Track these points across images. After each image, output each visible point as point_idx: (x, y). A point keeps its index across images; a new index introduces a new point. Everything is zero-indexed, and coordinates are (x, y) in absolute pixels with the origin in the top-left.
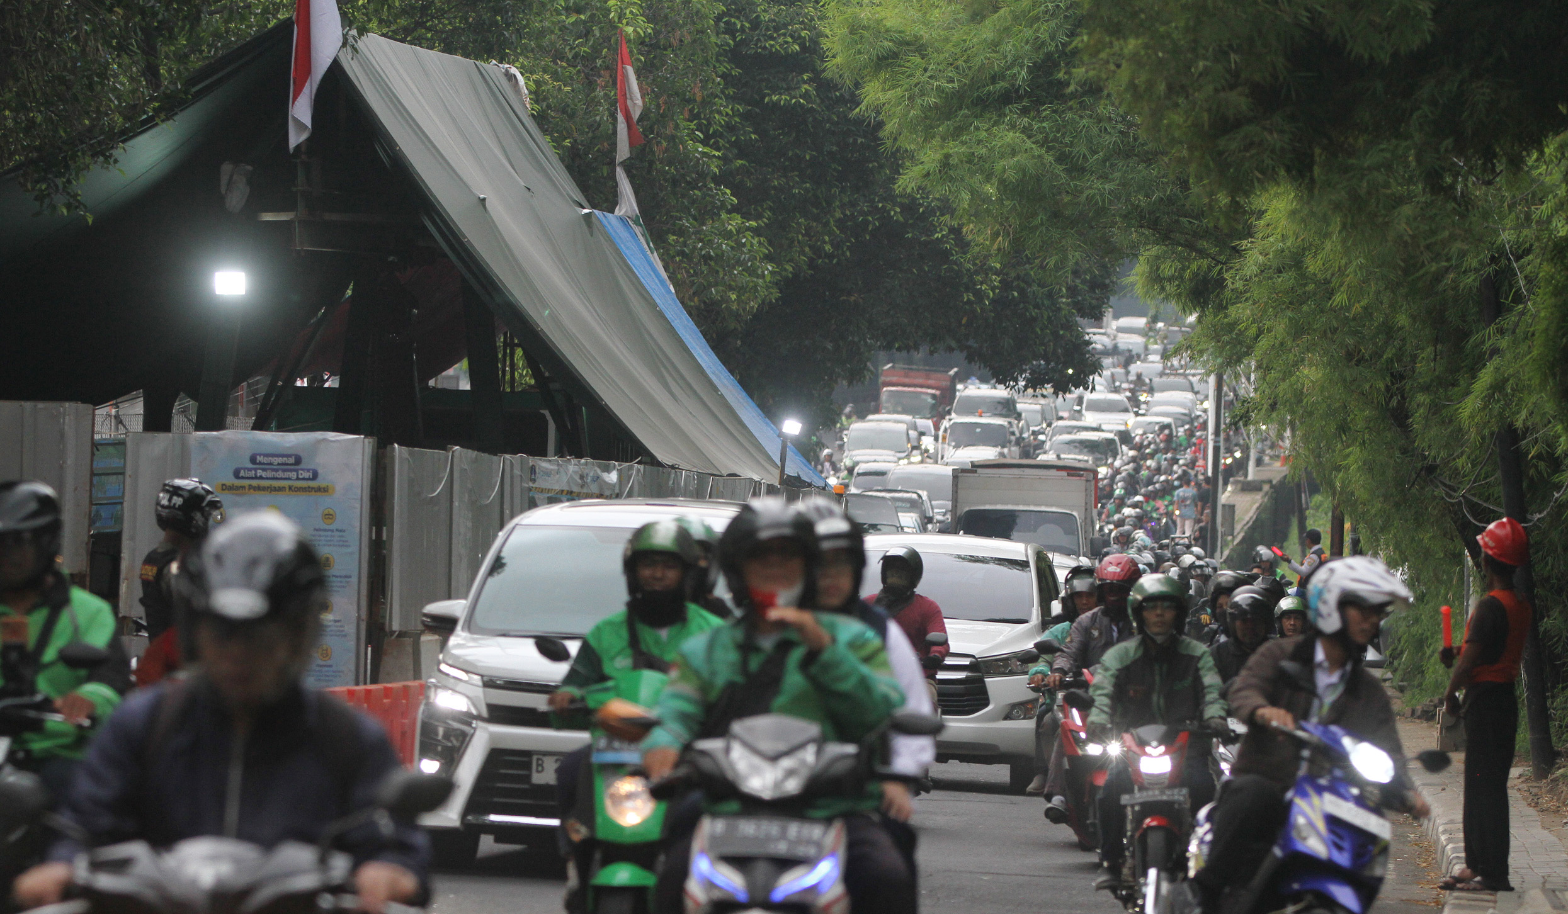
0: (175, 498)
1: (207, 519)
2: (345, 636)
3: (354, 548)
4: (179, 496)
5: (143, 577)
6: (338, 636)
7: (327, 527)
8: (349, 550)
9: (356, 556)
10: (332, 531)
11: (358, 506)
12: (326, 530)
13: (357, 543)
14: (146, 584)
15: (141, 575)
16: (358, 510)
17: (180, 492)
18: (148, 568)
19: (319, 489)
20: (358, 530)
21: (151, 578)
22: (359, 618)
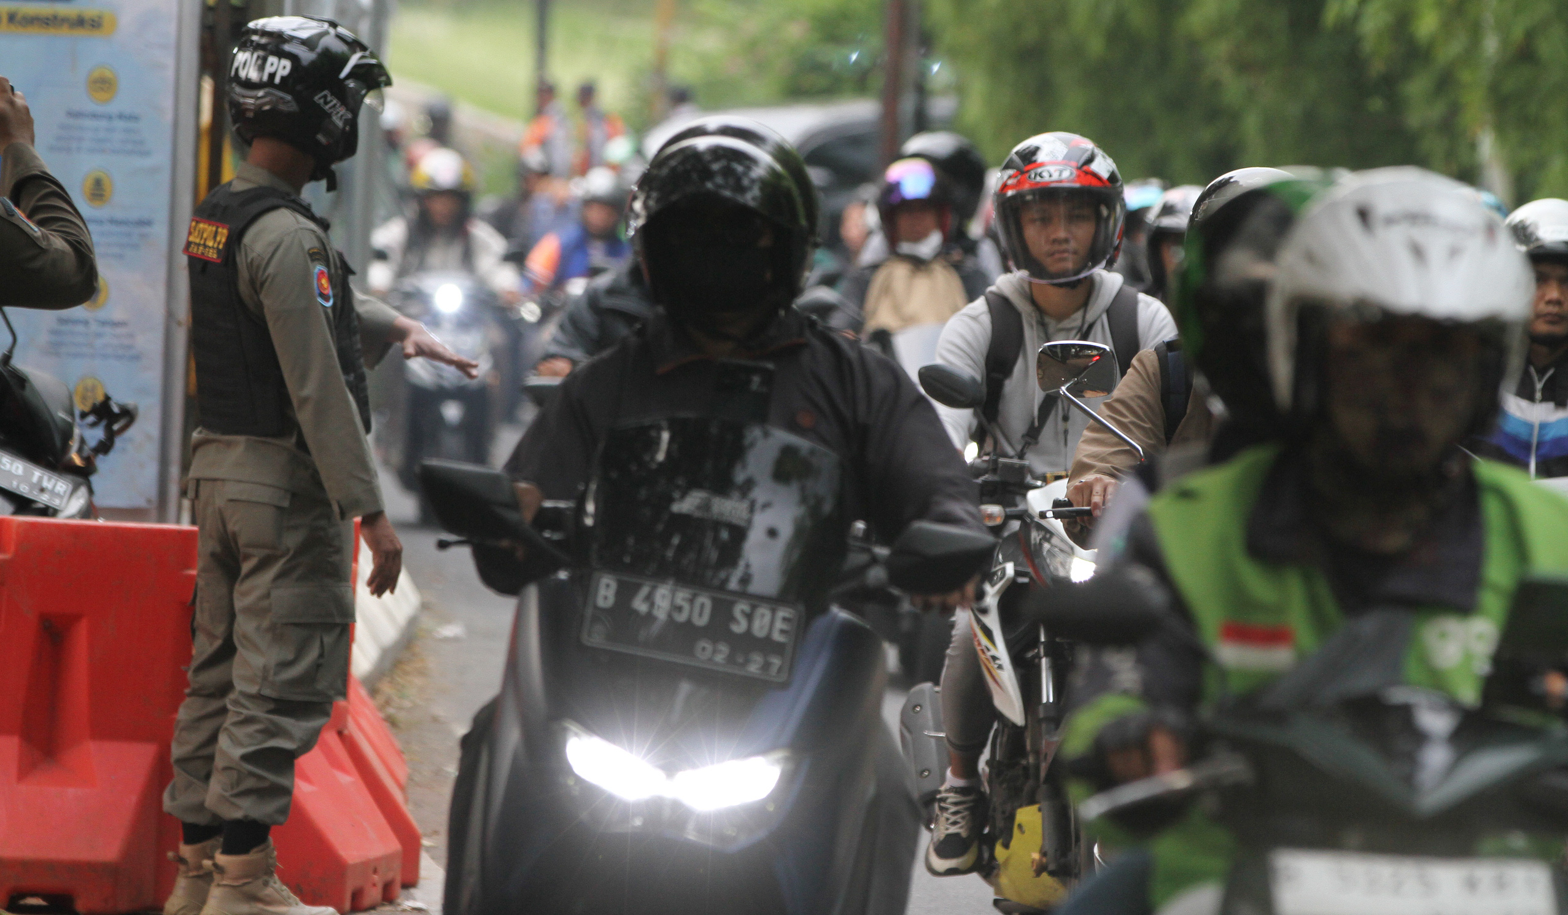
0: (272, 59)
1: (355, 112)
2: (137, 358)
3: (161, 158)
4: (281, 54)
5: (194, 249)
6: (119, 357)
7: (99, 109)
8: (147, 162)
9: (165, 177)
10: (110, 118)
11: (170, 61)
12: (95, 116)
13: (167, 147)
14: (199, 267)
15: (189, 244)
16: (170, 73)
17: (287, 47)
18: (207, 229)
19: (80, 22)
20: (169, 117)
21: (212, 255)
22: (170, 315)
